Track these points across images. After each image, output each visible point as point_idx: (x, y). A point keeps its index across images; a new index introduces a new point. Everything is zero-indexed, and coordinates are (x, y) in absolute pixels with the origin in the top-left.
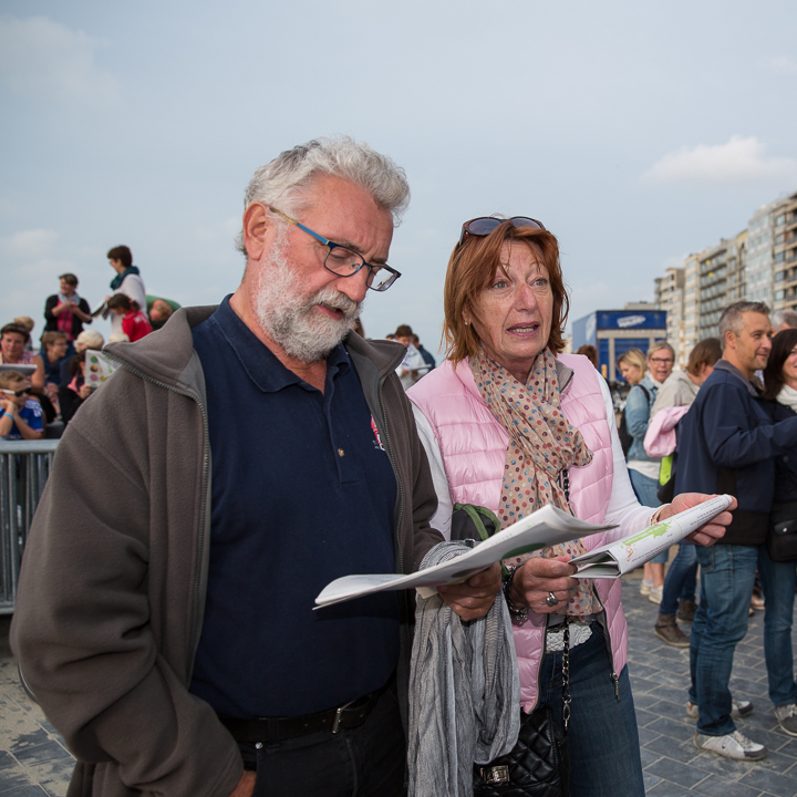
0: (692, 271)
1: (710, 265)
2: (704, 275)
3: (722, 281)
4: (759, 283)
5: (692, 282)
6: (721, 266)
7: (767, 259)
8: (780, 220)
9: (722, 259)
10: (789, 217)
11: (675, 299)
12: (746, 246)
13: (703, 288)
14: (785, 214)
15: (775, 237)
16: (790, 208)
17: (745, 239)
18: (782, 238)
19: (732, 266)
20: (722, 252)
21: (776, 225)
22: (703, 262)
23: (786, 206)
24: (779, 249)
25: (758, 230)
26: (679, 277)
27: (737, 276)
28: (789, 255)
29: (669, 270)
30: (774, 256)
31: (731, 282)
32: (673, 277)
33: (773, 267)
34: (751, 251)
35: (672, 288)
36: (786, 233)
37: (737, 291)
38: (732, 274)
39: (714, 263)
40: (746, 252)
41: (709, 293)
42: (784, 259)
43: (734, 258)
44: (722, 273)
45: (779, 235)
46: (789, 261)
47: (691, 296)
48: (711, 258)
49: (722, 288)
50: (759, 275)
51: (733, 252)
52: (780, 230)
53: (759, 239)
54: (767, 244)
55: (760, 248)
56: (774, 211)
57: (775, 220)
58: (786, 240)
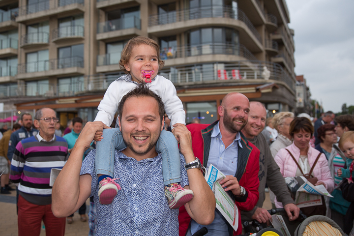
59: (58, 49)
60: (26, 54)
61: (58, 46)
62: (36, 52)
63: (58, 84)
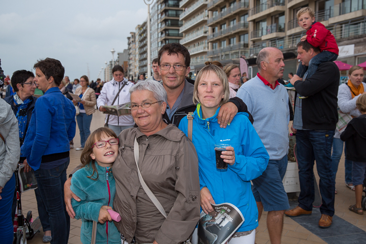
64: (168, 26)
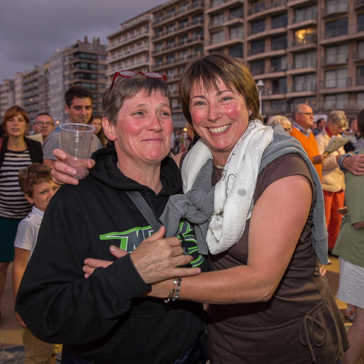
0: (18, 82)
1: (28, 79)
2: (26, 84)
3: (36, 88)
4: (56, 90)
5: (18, 88)
6: (36, 80)
7: (60, 78)
8: (67, 58)
9: (36, 76)
10: (72, 57)
11: (9, 97)
12: (49, 70)
13: (26, 91)
14: (69, 55)
15: (64, 67)
16: (72, 52)
17: (48, 66)
18: (68, 67)
19: (41, 80)
20: (36, 72)
21: (64, 60)
22: (25, 77)
23: (69, 51)
24: (67, 73)
25: (55, 62)
26: (12, 85)
27: (44, 86)
28: (72, 76)
29: (5, 80)
30: (64, 76)
31: (41, 89)
32: (7, 85)
33: (63, 81)
34: (52, 73)
35: (8, 91)
36: (70, 65)
37: (44, 94)
38: (41, 85)
39: (32, 78)
40: (49, 73)
41: (29, 94)
42: (69, 78)
43: (42, 76)
44: (36, 84)
45: (66, 66)
46: (72, 79)
47: (18, 96)
48: (29, 75)
49: (36, 92)
50: (56, 86)
51: (42, 73)
52: (67, 63)
53: (56, 67)
54: (59, 70)
55: (56, 71)
56: (64, 53)
57: (64, 58)
58: (71, 69)
59: (357, 68)
60: (326, 72)
61: (357, 65)
62: (335, 70)
63: (356, 99)
64: (80, 78)
